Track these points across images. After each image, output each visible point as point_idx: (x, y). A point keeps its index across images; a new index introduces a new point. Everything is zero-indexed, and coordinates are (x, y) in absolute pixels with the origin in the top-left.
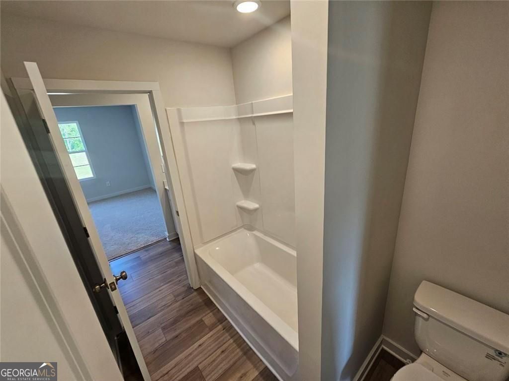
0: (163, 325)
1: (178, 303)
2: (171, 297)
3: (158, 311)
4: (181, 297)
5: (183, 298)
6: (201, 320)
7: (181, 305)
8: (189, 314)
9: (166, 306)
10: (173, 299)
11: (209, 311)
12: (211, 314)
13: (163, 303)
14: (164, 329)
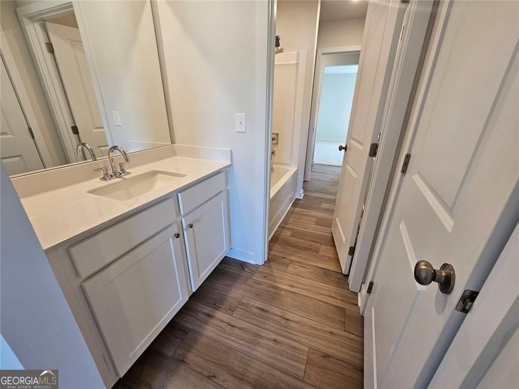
0: (317, 255)
1: (291, 258)
2: (290, 269)
3: (312, 267)
4: (285, 261)
5: (284, 258)
6: (291, 236)
7: (291, 255)
8: (294, 245)
9: (301, 265)
10: (291, 265)
11: (281, 236)
12: (283, 234)
13: (302, 270)
14: (317, 252)
